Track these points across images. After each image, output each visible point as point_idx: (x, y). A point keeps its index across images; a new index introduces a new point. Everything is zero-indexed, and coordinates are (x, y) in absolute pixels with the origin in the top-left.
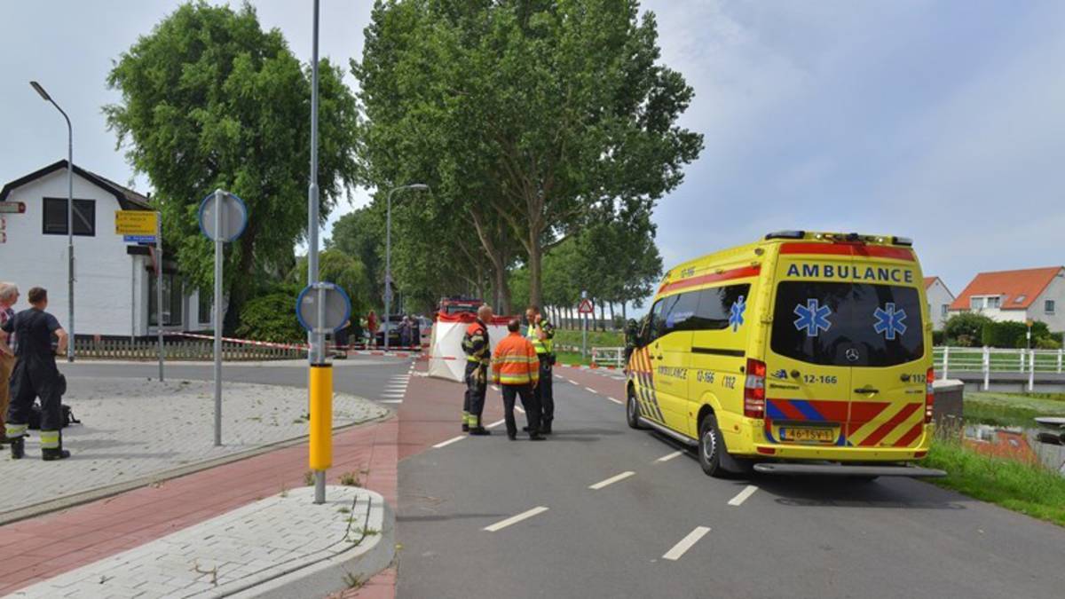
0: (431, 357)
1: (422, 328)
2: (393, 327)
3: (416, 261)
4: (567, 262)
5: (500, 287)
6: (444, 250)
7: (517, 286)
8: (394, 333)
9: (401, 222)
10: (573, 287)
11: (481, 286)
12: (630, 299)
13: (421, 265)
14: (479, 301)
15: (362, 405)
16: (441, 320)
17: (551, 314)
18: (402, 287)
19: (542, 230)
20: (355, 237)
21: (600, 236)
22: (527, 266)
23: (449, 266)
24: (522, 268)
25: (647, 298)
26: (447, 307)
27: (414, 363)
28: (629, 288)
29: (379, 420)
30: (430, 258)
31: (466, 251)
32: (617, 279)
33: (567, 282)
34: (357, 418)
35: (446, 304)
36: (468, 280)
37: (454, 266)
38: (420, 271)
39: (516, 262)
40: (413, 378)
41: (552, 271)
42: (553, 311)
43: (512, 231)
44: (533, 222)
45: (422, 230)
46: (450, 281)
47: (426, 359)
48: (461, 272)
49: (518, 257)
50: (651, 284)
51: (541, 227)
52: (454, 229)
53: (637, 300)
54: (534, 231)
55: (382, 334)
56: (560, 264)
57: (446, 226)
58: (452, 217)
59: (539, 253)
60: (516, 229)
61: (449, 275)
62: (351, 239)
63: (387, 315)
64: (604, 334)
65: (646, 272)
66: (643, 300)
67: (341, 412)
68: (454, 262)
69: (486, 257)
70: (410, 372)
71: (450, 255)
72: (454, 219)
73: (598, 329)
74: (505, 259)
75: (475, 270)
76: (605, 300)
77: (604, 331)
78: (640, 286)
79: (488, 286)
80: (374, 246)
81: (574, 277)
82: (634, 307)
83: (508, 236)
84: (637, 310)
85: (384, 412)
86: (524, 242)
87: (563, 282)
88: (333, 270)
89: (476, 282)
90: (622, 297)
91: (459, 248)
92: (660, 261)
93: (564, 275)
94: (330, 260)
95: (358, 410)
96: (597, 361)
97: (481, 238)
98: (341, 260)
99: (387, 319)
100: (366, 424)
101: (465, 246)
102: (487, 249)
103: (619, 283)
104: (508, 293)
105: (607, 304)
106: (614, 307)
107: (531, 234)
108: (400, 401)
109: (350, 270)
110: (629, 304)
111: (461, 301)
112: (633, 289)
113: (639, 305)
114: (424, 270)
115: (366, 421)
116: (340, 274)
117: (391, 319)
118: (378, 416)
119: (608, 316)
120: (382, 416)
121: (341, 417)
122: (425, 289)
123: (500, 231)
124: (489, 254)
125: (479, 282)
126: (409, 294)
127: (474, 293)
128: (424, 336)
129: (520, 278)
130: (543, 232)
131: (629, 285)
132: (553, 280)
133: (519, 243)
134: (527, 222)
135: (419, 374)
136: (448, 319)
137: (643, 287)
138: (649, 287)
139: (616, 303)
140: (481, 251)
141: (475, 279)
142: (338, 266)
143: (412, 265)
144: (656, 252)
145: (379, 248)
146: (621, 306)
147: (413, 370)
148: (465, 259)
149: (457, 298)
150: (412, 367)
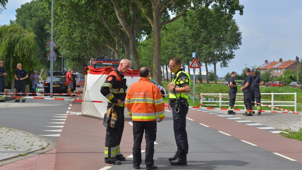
0: (83, 101)
1: (78, 81)
2: (57, 79)
3: (73, 35)
4: (176, 36)
5: (132, 51)
6: (92, 26)
7: (142, 51)
8: (57, 84)
9: (62, 6)
10: (180, 53)
11: (118, 52)
12: (219, 60)
13: (76, 37)
14: (117, 61)
15: (28, 139)
16: (90, 73)
17: (165, 72)
18: (63, 52)
19: (161, 10)
20: (31, 19)
21: (203, 15)
22: (150, 37)
23: (96, 37)
24: (147, 39)
25: (230, 60)
26: (95, 65)
27: (71, 105)
28: (218, 53)
29: (40, 151)
30: (83, 33)
31: (107, 27)
32: (210, 47)
33: (176, 49)
34: (22, 150)
35: (94, 63)
36: (109, 47)
37: (99, 38)
38: (75, 41)
39: (142, 35)
40: (69, 116)
41: (166, 42)
42: (167, 69)
43: (140, 12)
44: (155, 5)
45: (77, 12)
46: (96, 48)
47: (80, 102)
48: (104, 41)
49: (143, 31)
50: (233, 50)
51: (160, 9)
52: (99, 11)
53: (224, 61)
54: (156, 11)
55: (49, 84)
56: (171, 37)
57: (94, 8)
58: (98, 3)
59: (159, 27)
60: (143, 10)
61: (95, 44)
62: (28, 21)
63: (52, 71)
64: (202, 85)
65: (229, 43)
66: (227, 61)
67: (10, 145)
68: (99, 36)
69: (121, 31)
70: (68, 112)
71: (96, 30)
72: (99, 4)
73: (198, 81)
74: (135, 32)
75: (114, 40)
76: (202, 61)
77: (201, 82)
78: (226, 52)
79: (123, 52)
80: (44, 26)
81: (181, 46)
82: (221, 66)
83: (137, 15)
84: (223, 68)
85: (45, 144)
86: (149, 20)
87: (173, 49)
88: (12, 39)
89: (115, 49)
90: (213, 59)
91: (103, 25)
92: (239, 35)
93: (174, 45)
94: (11, 31)
95: (25, 144)
96: (203, 103)
97: (118, 17)
98: (19, 32)
99: (52, 74)
100: (30, 155)
101: (107, 23)
102: (123, 25)
103: (212, 49)
104: (137, 56)
105: (204, 64)
106: (208, 66)
107: (154, 13)
108: (59, 135)
109: (25, 38)
110: (218, 64)
111: (105, 61)
112: (221, 54)
113: (225, 64)
114: (79, 41)
115: (29, 153)
116: (18, 42)
117: (55, 74)
118: (40, 148)
119: (204, 73)
120: (43, 149)
121: (9, 150)
122: (79, 55)
123: (131, 12)
124: (124, 29)
125: (117, 49)
126: (68, 58)
127: (113, 57)
128: (79, 86)
129: (145, 46)
130: (162, 12)
131: (218, 51)
132: (166, 48)
133: (144, 21)
134: (151, 5)
135: (74, 113)
136: (96, 72)
137: (228, 52)
138: (232, 52)
139: (209, 63)
140: (118, 26)
141: (114, 47)
142: (16, 35)
143: (69, 37)
144: (237, 29)
145: (47, 27)
146: (213, 65)
147: (70, 110)
148: (107, 33)
149: (102, 59)
150: (69, 108)
